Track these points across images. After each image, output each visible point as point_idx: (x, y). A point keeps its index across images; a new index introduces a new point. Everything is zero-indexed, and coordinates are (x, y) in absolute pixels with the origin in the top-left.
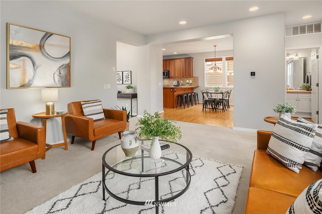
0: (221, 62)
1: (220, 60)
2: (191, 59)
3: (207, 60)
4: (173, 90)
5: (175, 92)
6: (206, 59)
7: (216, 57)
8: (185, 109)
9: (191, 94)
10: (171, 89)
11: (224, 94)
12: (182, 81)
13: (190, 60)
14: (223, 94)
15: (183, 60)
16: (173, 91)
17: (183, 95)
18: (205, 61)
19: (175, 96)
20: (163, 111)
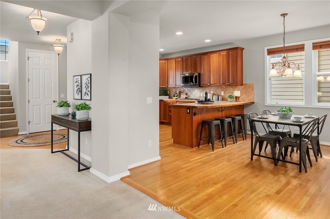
0: (303, 53)
1: (301, 48)
2: (239, 51)
3: (271, 52)
4: (191, 110)
5: (195, 114)
6: (268, 50)
7: (286, 45)
8: (215, 151)
9: (233, 119)
10: (188, 109)
11: (304, 127)
12: (223, 93)
13: (237, 54)
14: (300, 126)
15: (225, 53)
16: (191, 112)
17: (211, 122)
18: (266, 53)
19: (194, 123)
20: (159, 158)
